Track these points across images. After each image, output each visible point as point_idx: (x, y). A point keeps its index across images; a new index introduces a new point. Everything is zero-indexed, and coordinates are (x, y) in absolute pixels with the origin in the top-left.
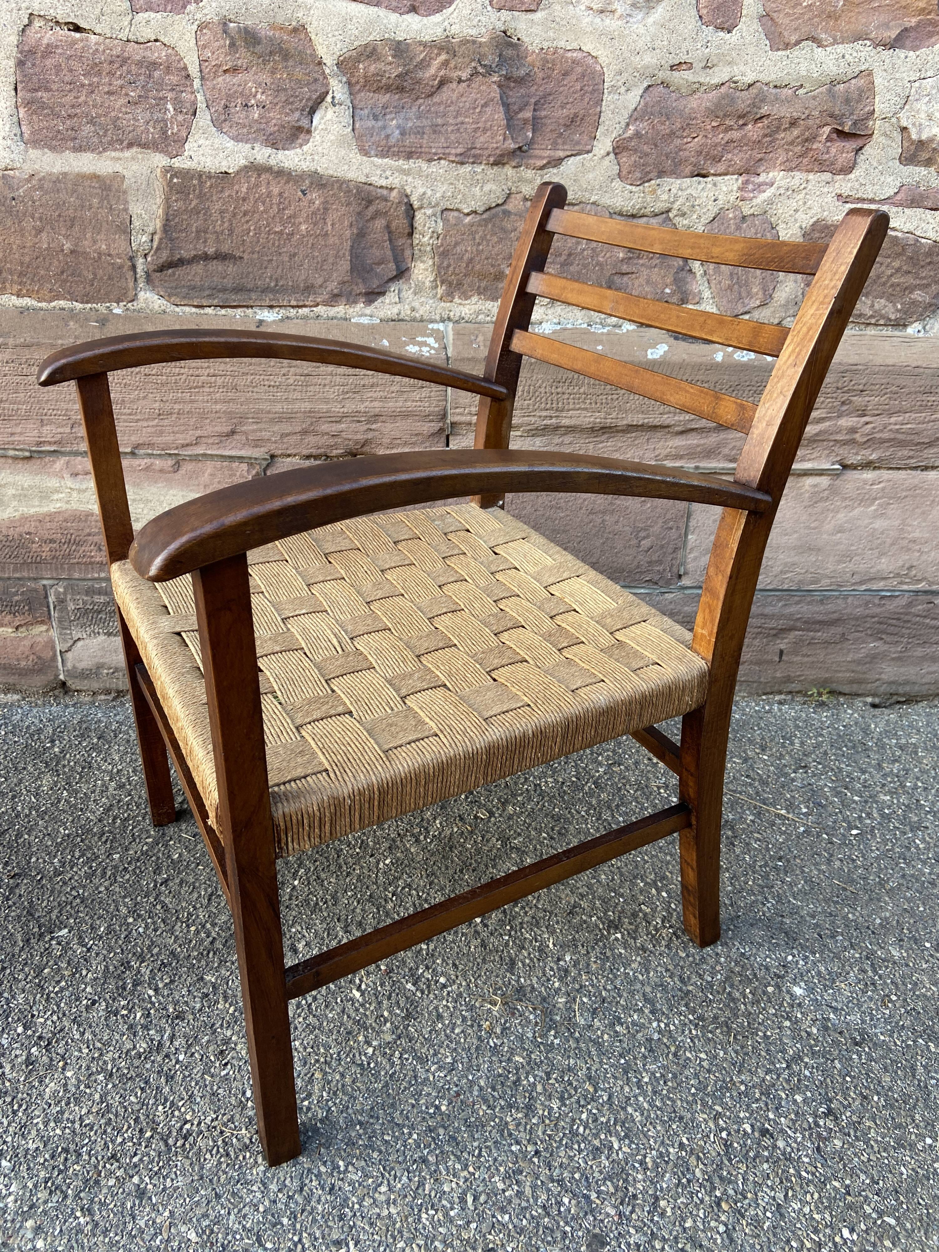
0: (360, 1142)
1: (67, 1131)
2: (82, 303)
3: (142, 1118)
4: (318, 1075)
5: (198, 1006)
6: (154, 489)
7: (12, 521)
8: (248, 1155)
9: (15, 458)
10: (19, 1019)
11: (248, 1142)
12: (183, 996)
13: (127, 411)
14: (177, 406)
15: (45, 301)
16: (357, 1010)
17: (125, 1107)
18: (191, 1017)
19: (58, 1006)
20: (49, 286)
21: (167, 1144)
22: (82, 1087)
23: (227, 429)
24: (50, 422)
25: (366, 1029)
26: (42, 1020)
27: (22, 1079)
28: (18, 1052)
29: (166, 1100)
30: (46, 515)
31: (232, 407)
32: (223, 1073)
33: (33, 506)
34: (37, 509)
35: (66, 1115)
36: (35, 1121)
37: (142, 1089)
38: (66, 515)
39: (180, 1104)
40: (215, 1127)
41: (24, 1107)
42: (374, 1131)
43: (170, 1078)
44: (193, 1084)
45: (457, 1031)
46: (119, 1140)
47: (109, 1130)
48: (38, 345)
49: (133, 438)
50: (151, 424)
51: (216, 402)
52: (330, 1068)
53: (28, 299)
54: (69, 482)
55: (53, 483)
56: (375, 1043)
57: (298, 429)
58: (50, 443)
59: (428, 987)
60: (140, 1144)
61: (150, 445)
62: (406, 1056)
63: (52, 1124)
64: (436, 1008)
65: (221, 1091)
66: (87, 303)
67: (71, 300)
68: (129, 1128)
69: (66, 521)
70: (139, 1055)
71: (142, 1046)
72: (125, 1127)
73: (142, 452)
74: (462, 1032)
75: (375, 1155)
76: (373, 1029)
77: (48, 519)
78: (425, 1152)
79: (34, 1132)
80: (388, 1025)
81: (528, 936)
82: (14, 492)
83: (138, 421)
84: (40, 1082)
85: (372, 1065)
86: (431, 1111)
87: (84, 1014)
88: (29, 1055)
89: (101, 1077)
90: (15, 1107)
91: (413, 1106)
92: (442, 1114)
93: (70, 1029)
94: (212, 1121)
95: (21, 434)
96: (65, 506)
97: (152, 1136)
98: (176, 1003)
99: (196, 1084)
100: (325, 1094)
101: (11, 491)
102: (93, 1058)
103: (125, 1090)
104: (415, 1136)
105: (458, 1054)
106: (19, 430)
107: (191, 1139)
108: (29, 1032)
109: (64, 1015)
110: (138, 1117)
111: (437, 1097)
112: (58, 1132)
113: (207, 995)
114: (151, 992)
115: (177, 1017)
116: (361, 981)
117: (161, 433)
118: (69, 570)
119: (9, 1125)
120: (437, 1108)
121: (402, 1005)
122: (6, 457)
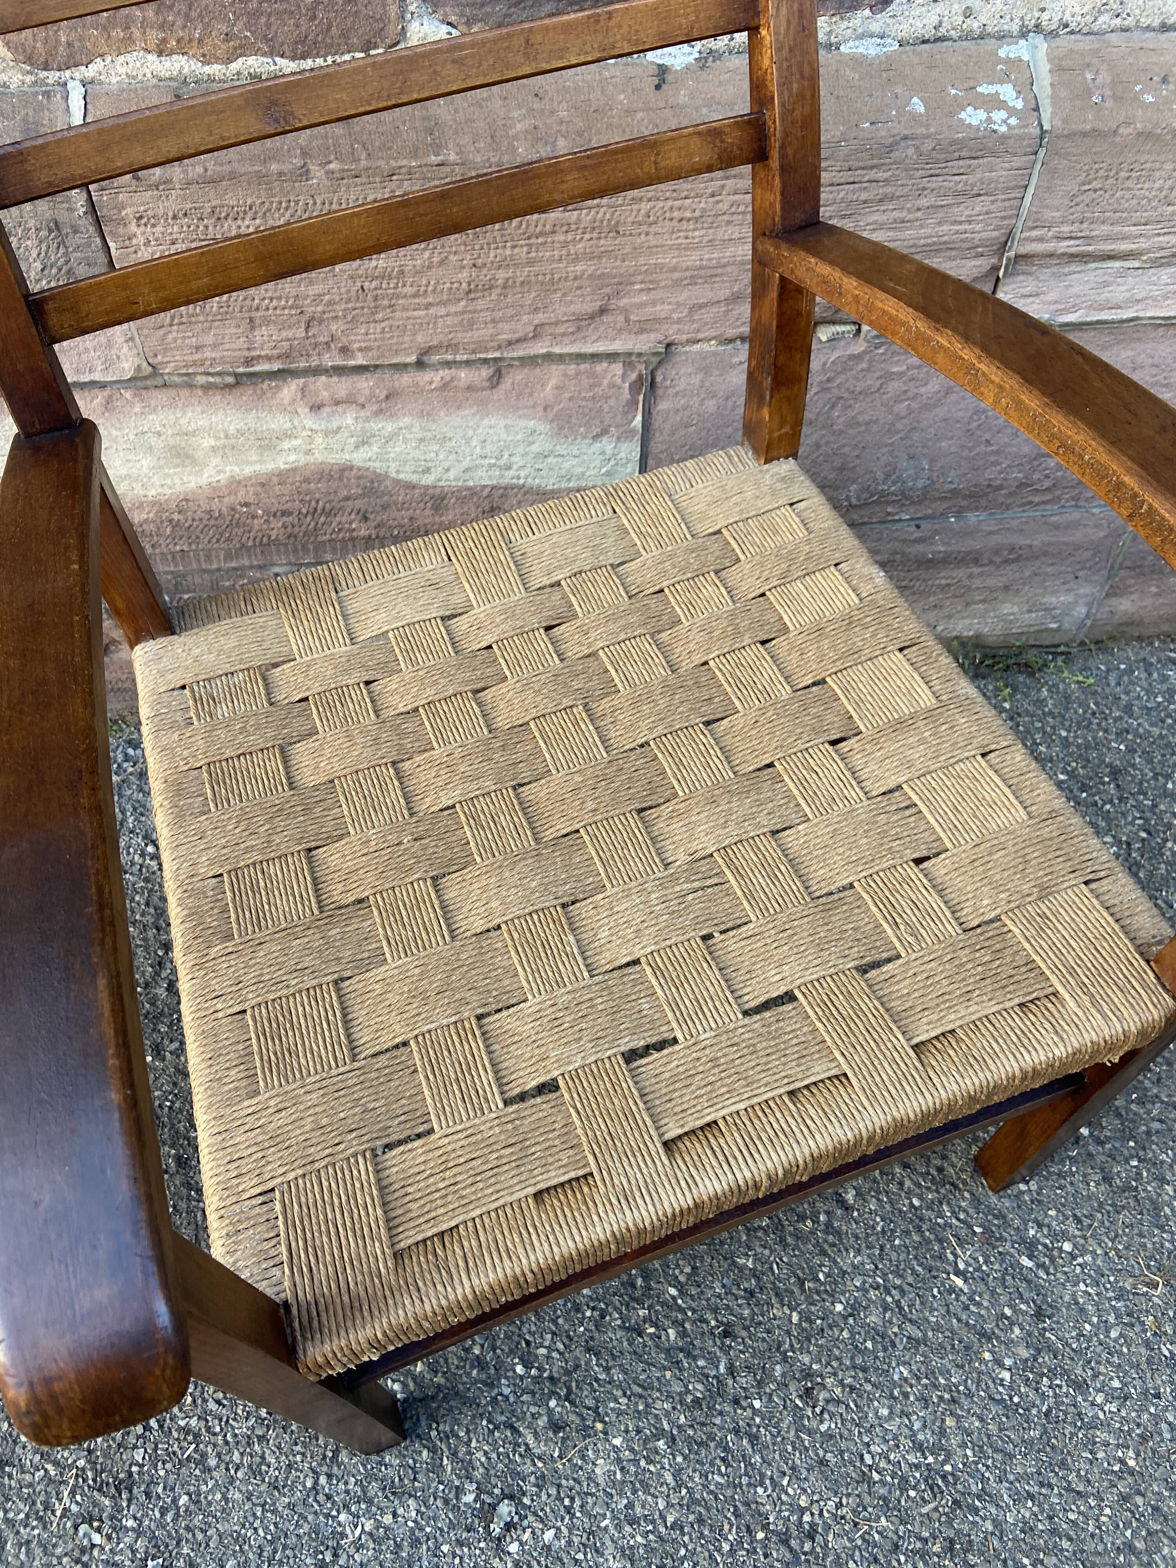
0: (1040, 1527)
1: (651, 1537)
2: (293, 58)
3: (742, 1509)
4: (950, 1422)
5: (746, 1312)
6: (456, 419)
7: (214, 489)
8: (902, 1558)
9: (207, 387)
10: (511, 1351)
11: (895, 1538)
12: (719, 1296)
13: (408, 290)
14: (501, 275)
15: (218, 60)
16: (966, 1308)
17: (712, 1492)
18: (744, 1334)
19: (556, 1324)
20: (224, 29)
21: (791, 1550)
22: (643, 1463)
23: (595, 306)
24: (267, 322)
25: (989, 1339)
26: (543, 1351)
27: (556, 1455)
28: (533, 1409)
29: (763, 1476)
30: (270, 475)
31: (607, 265)
32: (823, 1428)
33: (249, 463)
34: (257, 467)
35: (638, 1510)
36: (603, 1525)
37: (723, 1460)
38: (308, 472)
39: (785, 1483)
40: (843, 1517)
41: (578, 1503)
42: (1052, 1509)
43: (754, 1439)
44: (790, 1449)
45: (1114, 1334)
46: (726, 1547)
47: (706, 1533)
48: (233, 176)
49: (419, 338)
50: (452, 309)
51: (576, 260)
52: (962, 1409)
53: (183, 59)
54: (309, 421)
55: (278, 422)
56: (1008, 1362)
57: (724, 293)
58: (269, 358)
59: (1052, 1260)
60: (755, 1551)
61: (452, 347)
62: (1058, 1382)
63: (628, 1528)
64: (1074, 1295)
65: (829, 1456)
66: (304, 58)
67: (271, 54)
68: (732, 1526)
69: (307, 481)
70: (697, 1401)
71: (698, 1389)
72: (726, 1527)
73: (435, 358)
74: (1121, 1335)
75: (1065, 1544)
76: (998, 1338)
77: (275, 480)
78: (1128, 1533)
79: (608, 1543)
80: (1017, 1330)
81: (1163, 1157)
82: (212, 442)
83: (428, 306)
84: (583, 1457)
85: (1016, 1399)
86: (1116, 1468)
87: (596, 1335)
88: (550, 1412)
89: (661, 1444)
90: (567, 1502)
91: (1091, 1463)
92: (1132, 1474)
93: (588, 1363)
94: (837, 1509)
95: (215, 346)
96: (303, 460)
97: (766, 1538)
98: (715, 1311)
99: (794, 1449)
100: (969, 1452)
101: (208, 442)
102: (638, 1412)
103: (703, 1464)
104: (1107, 1511)
105: (1126, 1373)
106: (210, 339)
107: (819, 1538)
108: (533, 1372)
109: (570, 1339)
110: (735, 1506)
111: (1118, 1446)
112: (639, 1539)
113: (752, 1293)
114: (673, 1291)
115: (726, 1334)
116: (956, 1256)
117: (471, 324)
118: (316, 550)
119: (570, 1533)
120: (1122, 1461)
121: (1026, 1295)
122: (191, 386)
